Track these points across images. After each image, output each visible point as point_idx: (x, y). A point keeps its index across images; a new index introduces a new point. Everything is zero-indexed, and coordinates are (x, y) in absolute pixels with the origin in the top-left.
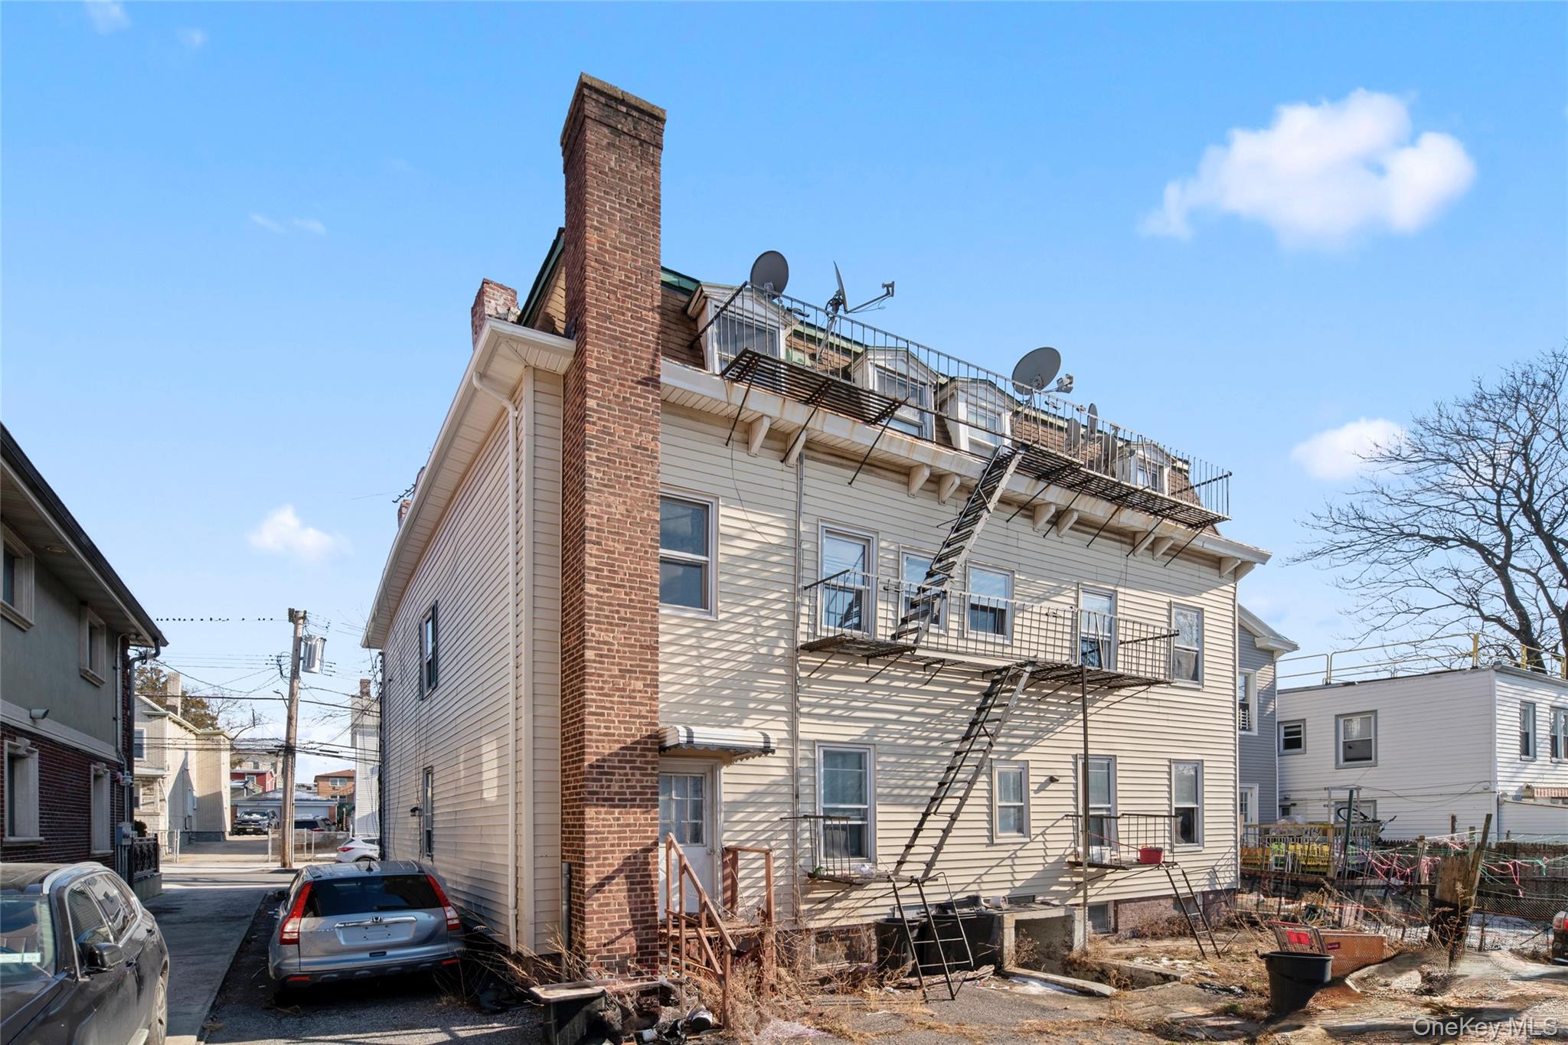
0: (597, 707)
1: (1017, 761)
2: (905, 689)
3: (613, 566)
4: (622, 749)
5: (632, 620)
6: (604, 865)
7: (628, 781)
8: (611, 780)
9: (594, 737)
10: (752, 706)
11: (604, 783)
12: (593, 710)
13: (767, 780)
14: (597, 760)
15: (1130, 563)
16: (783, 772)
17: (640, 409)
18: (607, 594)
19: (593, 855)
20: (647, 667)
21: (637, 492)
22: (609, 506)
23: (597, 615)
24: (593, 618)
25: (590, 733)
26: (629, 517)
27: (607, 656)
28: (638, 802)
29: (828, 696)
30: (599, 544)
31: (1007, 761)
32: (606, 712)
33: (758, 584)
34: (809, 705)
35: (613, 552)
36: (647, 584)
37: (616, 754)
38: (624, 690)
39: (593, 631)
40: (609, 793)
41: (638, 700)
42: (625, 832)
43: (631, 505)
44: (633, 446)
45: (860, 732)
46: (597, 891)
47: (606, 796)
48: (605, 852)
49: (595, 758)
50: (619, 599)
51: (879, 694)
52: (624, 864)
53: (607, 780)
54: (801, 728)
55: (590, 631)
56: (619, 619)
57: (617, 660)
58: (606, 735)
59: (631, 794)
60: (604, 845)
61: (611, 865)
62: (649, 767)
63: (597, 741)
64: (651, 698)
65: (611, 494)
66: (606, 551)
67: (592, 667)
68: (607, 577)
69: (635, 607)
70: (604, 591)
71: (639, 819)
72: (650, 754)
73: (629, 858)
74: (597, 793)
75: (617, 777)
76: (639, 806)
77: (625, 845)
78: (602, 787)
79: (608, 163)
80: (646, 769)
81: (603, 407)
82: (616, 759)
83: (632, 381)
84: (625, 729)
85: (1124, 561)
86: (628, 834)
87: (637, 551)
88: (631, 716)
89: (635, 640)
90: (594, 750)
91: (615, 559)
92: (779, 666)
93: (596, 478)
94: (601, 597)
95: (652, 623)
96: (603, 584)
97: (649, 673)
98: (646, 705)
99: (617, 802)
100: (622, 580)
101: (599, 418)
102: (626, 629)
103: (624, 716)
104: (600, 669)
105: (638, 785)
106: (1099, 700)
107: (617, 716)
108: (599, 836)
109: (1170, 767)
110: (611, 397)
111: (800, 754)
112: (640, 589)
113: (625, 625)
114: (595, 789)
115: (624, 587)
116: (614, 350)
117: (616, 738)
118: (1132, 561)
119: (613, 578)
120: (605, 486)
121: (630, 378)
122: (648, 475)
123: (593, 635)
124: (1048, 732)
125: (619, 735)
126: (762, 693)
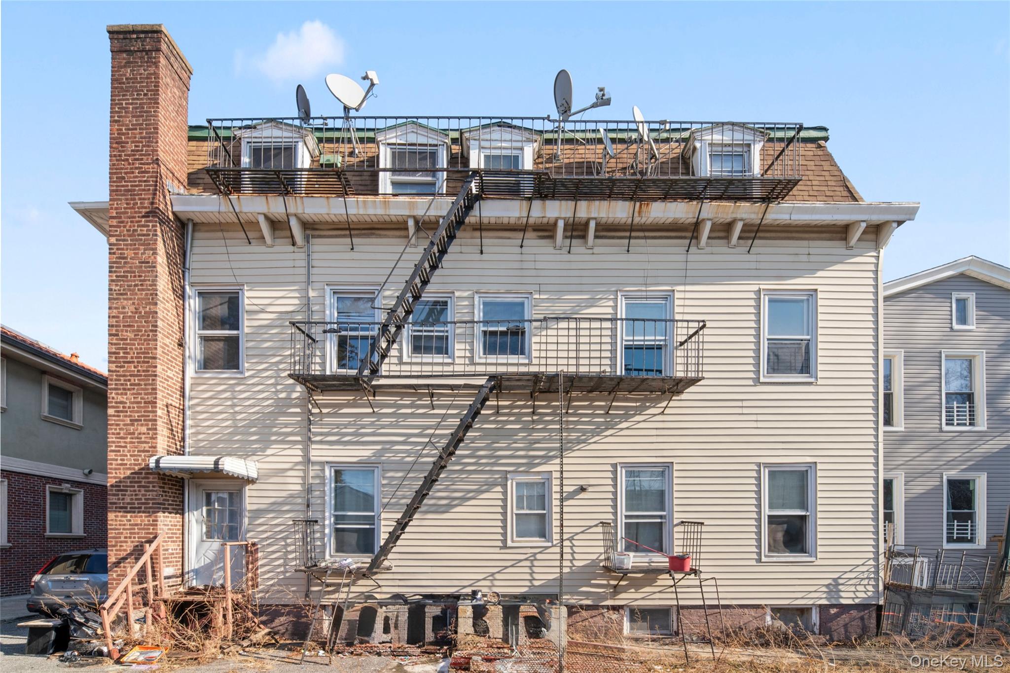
0: (116, 446)
1: (539, 473)
2: (412, 415)
3: (126, 349)
4: (132, 473)
5: (139, 385)
6: (120, 550)
7: (136, 495)
8: (125, 495)
9: (114, 466)
10: (273, 438)
11: (120, 496)
12: (113, 448)
13: (284, 494)
14: (116, 482)
15: (691, 257)
16: (299, 487)
17: (144, 235)
18: (122, 369)
19: (113, 543)
20: (149, 416)
21: (142, 294)
22: (124, 308)
23: (116, 384)
24: (114, 386)
25: (111, 464)
26: (136, 313)
27: (122, 412)
28: (143, 509)
29: (338, 426)
30: (117, 335)
31: (527, 472)
32: (121, 449)
33: (277, 344)
34: (321, 434)
35: (126, 339)
36: (149, 358)
37: (128, 477)
38: (134, 433)
39: (113, 395)
40: (123, 503)
41: (143, 440)
42: (134, 529)
43: (138, 304)
44: (139, 262)
45: (368, 453)
46: (116, 567)
47: (121, 505)
48: (121, 542)
49: (114, 481)
50: (130, 371)
51: (386, 421)
52: (134, 550)
53: (122, 495)
54: (313, 453)
55: (111, 396)
56: (131, 385)
57: (129, 413)
58: (121, 465)
59: (138, 504)
60: (120, 538)
61: (125, 550)
62: (151, 485)
63: (116, 469)
64: (152, 438)
65: (124, 299)
66: (122, 340)
67: (112, 420)
68: (122, 357)
69: (141, 375)
70: (121, 367)
71: (144, 521)
72: (151, 476)
73: (137, 546)
74: (115, 503)
75: (129, 493)
76: (144, 512)
77: (135, 538)
78: (119, 499)
79: (125, 75)
80: (149, 487)
81: (120, 240)
82: (129, 480)
83: (139, 217)
84: (134, 460)
85: (683, 258)
86: (136, 531)
87: (142, 335)
88: (139, 451)
89: (141, 398)
90: (114, 475)
91: (128, 344)
92: (295, 406)
93: (115, 290)
94: (118, 371)
95: (152, 384)
96: (120, 362)
97: (150, 420)
98: (149, 443)
99: (129, 509)
100: (132, 358)
101: (118, 249)
102: (135, 391)
103: (134, 451)
104: (118, 420)
105: (143, 498)
106: (650, 407)
107: (129, 451)
108: (116, 531)
109: (759, 472)
110: (125, 232)
111: (312, 474)
112: (144, 362)
113: (134, 389)
114: (114, 501)
115: (133, 362)
116: (127, 199)
117: (128, 466)
118: (695, 256)
119: (126, 358)
120: (121, 294)
121: (137, 215)
122: (149, 280)
123: (113, 398)
124: (579, 443)
125: (130, 464)
126: (281, 428)
